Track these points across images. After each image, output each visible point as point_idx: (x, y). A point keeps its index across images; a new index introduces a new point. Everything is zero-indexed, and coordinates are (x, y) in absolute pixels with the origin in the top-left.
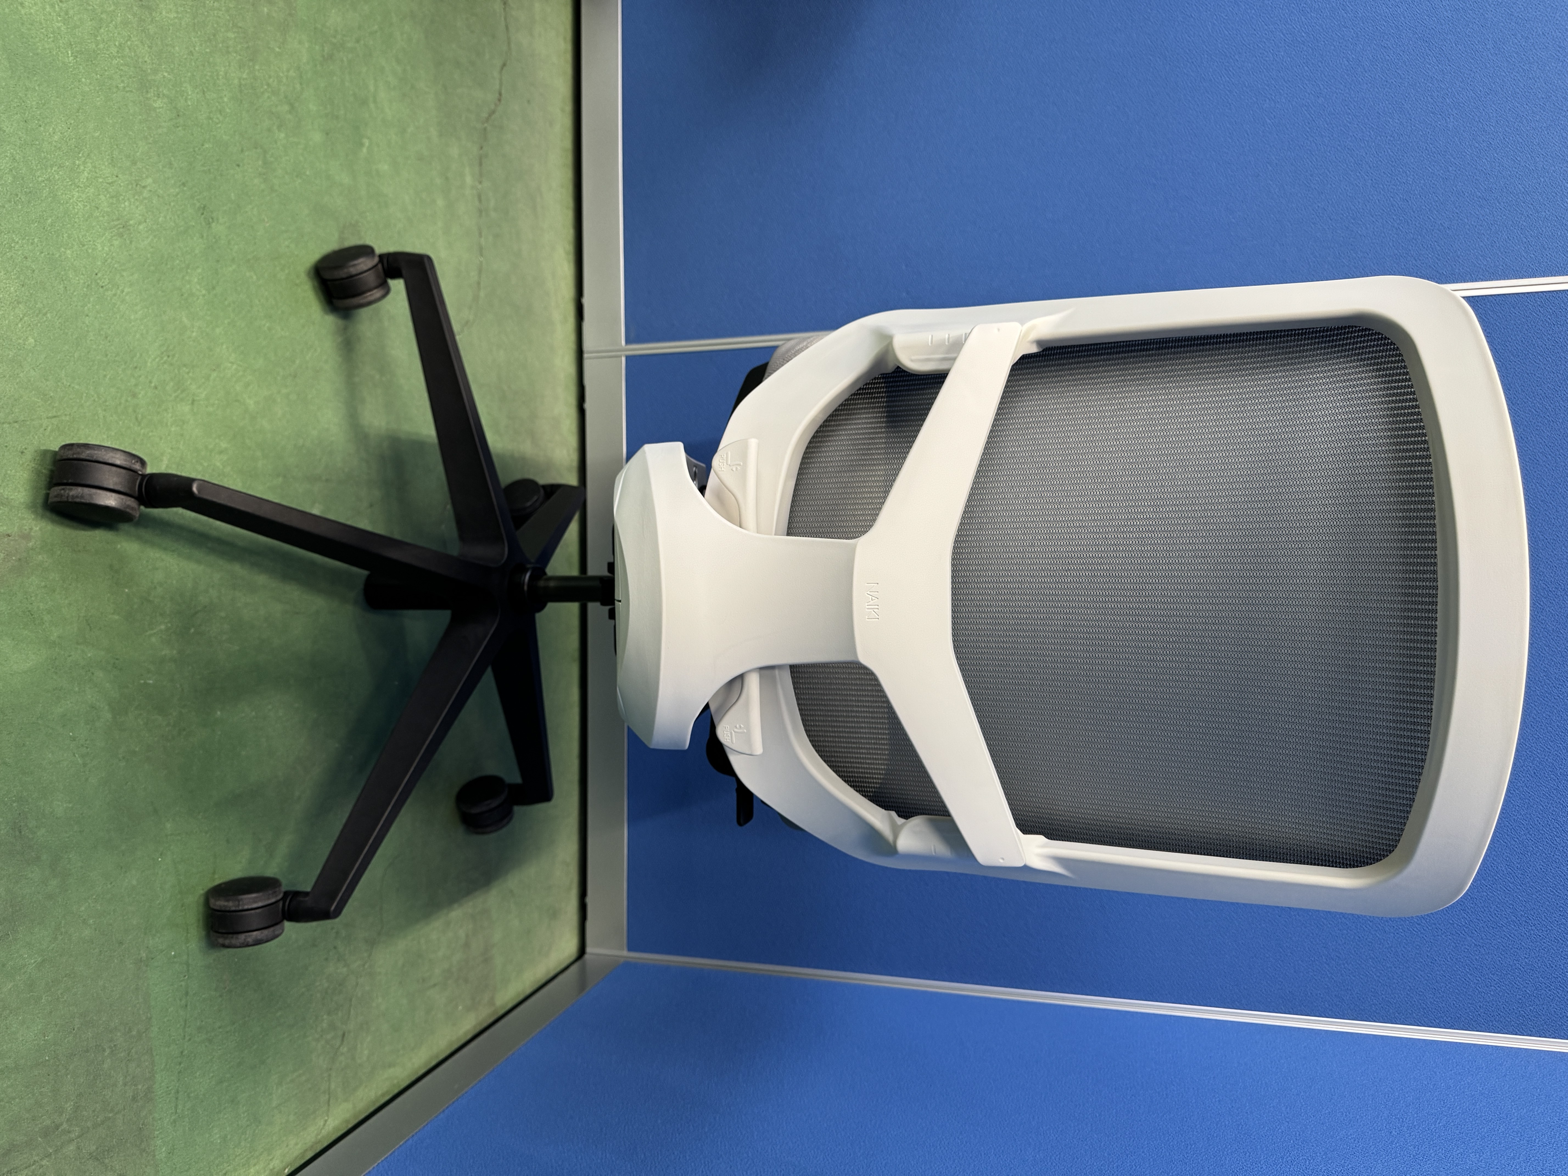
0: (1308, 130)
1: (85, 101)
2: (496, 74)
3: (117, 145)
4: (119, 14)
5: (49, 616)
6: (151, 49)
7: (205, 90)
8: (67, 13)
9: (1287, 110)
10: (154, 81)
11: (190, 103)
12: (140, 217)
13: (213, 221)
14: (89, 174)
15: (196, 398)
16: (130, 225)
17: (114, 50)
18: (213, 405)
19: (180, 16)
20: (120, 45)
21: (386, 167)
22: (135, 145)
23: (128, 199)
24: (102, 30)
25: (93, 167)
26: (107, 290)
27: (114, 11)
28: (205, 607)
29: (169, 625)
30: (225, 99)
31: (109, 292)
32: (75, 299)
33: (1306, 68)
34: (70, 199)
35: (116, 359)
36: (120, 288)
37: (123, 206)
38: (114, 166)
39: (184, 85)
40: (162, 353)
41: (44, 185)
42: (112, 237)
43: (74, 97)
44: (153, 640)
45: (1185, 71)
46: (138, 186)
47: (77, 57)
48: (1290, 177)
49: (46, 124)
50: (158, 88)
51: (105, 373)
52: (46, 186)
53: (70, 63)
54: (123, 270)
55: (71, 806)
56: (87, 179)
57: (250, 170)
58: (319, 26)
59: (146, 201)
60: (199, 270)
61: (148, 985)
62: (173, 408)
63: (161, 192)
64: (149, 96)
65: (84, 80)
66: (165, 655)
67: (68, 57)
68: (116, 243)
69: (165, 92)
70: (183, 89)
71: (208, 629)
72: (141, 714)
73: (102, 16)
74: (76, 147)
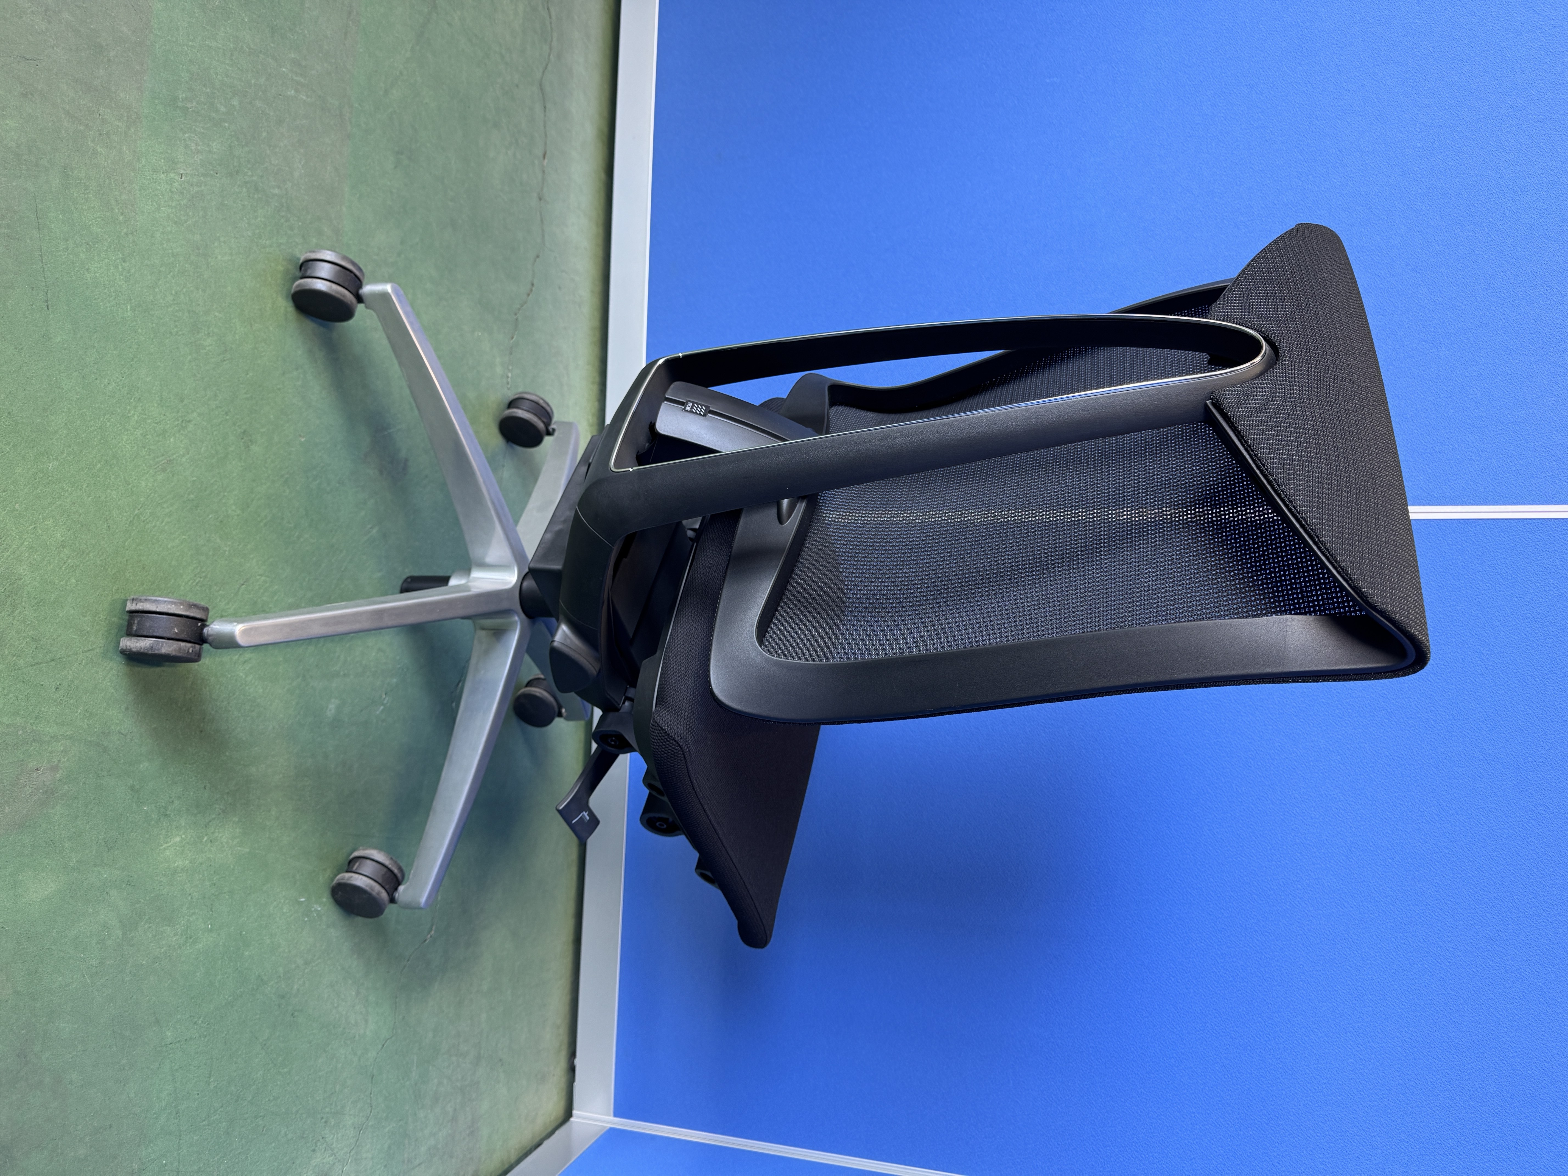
1: (139, 350)
2: (530, 267)
3: (167, 386)
4: (177, 265)
5: (70, 843)
6: (205, 291)
7: (252, 322)
8: (129, 273)
10: (206, 321)
12: (184, 450)
13: (252, 444)
14: (138, 417)
16: (174, 459)
17: (170, 298)
19: (234, 257)
20: (176, 293)
22: (183, 384)
23: (174, 435)
24: (160, 282)
25: (143, 410)
26: (148, 523)
27: (173, 263)
29: (183, 836)
30: (271, 329)
31: (149, 526)
32: (117, 536)
34: (119, 443)
36: (160, 520)
37: (168, 442)
38: (162, 406)
39: (233, 321)
40: (195, 576)
41: (96, 433)
42: (156, 472)
43: (130, 347)
44: (168, 853)
46: (184, 421)
47: (135, 310)
49: (102, 377)
50: (209, 328)
52: (98, 434)
53: (128, 317)
54: (164, 502)
55: (76, 1026)
56: (137, 421)
57: (290, 391)
58: (363, 247)
59: (190, 435)
60: (236, 492)
63: (205, 424)
64: (200, 336)
65: (140, 330)
66: (178, 867)
67: (127, 311)
68: (159, 478)
69: (216, 330)
70: (232, 325)
71: (220, 835)
72: (150, 927)
73: (161, 269)
74: (128, 394)
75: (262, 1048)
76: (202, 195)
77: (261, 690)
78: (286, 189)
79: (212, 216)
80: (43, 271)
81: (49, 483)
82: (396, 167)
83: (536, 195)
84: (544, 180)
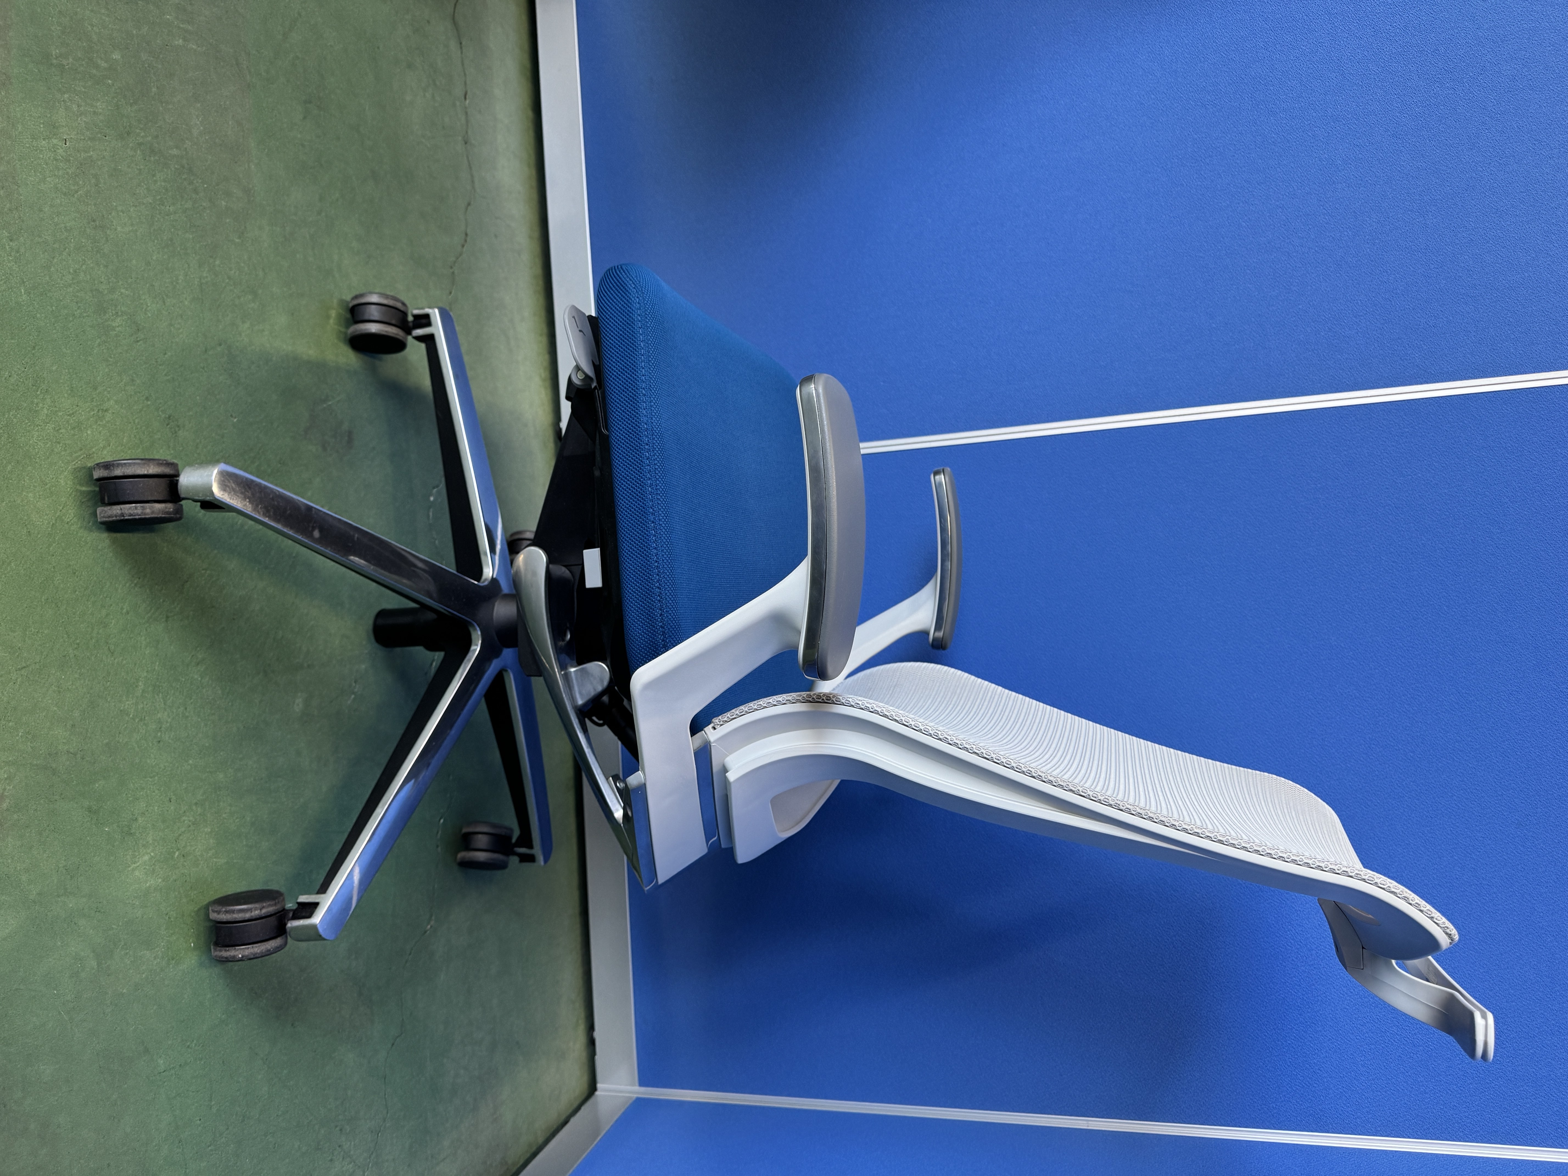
1: (40, 337)
2: (461, 216)
3: (76, 373)
4: (72, 240)
5: (27, 875)
6: (107, 267)
7: (165, 298)
8: (18, 252)
10: (112, 300)
11: (150, 315)
13: (179, 430)
14: (48, 410)
16: (94, 453)
17: (68, 278)
18: (188, 616)
19: (135, 228)
20: (75, 272)
22: (95, 370)
23: (91, 427)
24: (55, 260)
25: (52, 402)
26: (72, 524)
27: (66, 238)
29: (152, 854)
30: (186, 302)
32: (39, 542)
34: (29, 440)
38: (73, 396)
39: (143, 298)
43: (30, 335)
44: (137, 873)
46: (100, 411)
47: (30, 293)
50: (116, 306)
51: (74, 610)
53: (23, 301)
55: (58, 1066)
56: (47, 414)
57: (214, 369)
58: (279, 207)
62: (146, 630)
63: (124, 412)
64: (107, 316)
65: (38, 315)
66: (150, 886)
69: (123, 309)
70: (142, 301)
72: (127, 954)
73: (55, 246)
74: (33, 386)
75: (264, 1063)
76: (92, 161)
77: (220, 692)
78: (186, 149)
79: (105, 183)
82: (305, 118)
83: (460, 138)
84: (467, 121)
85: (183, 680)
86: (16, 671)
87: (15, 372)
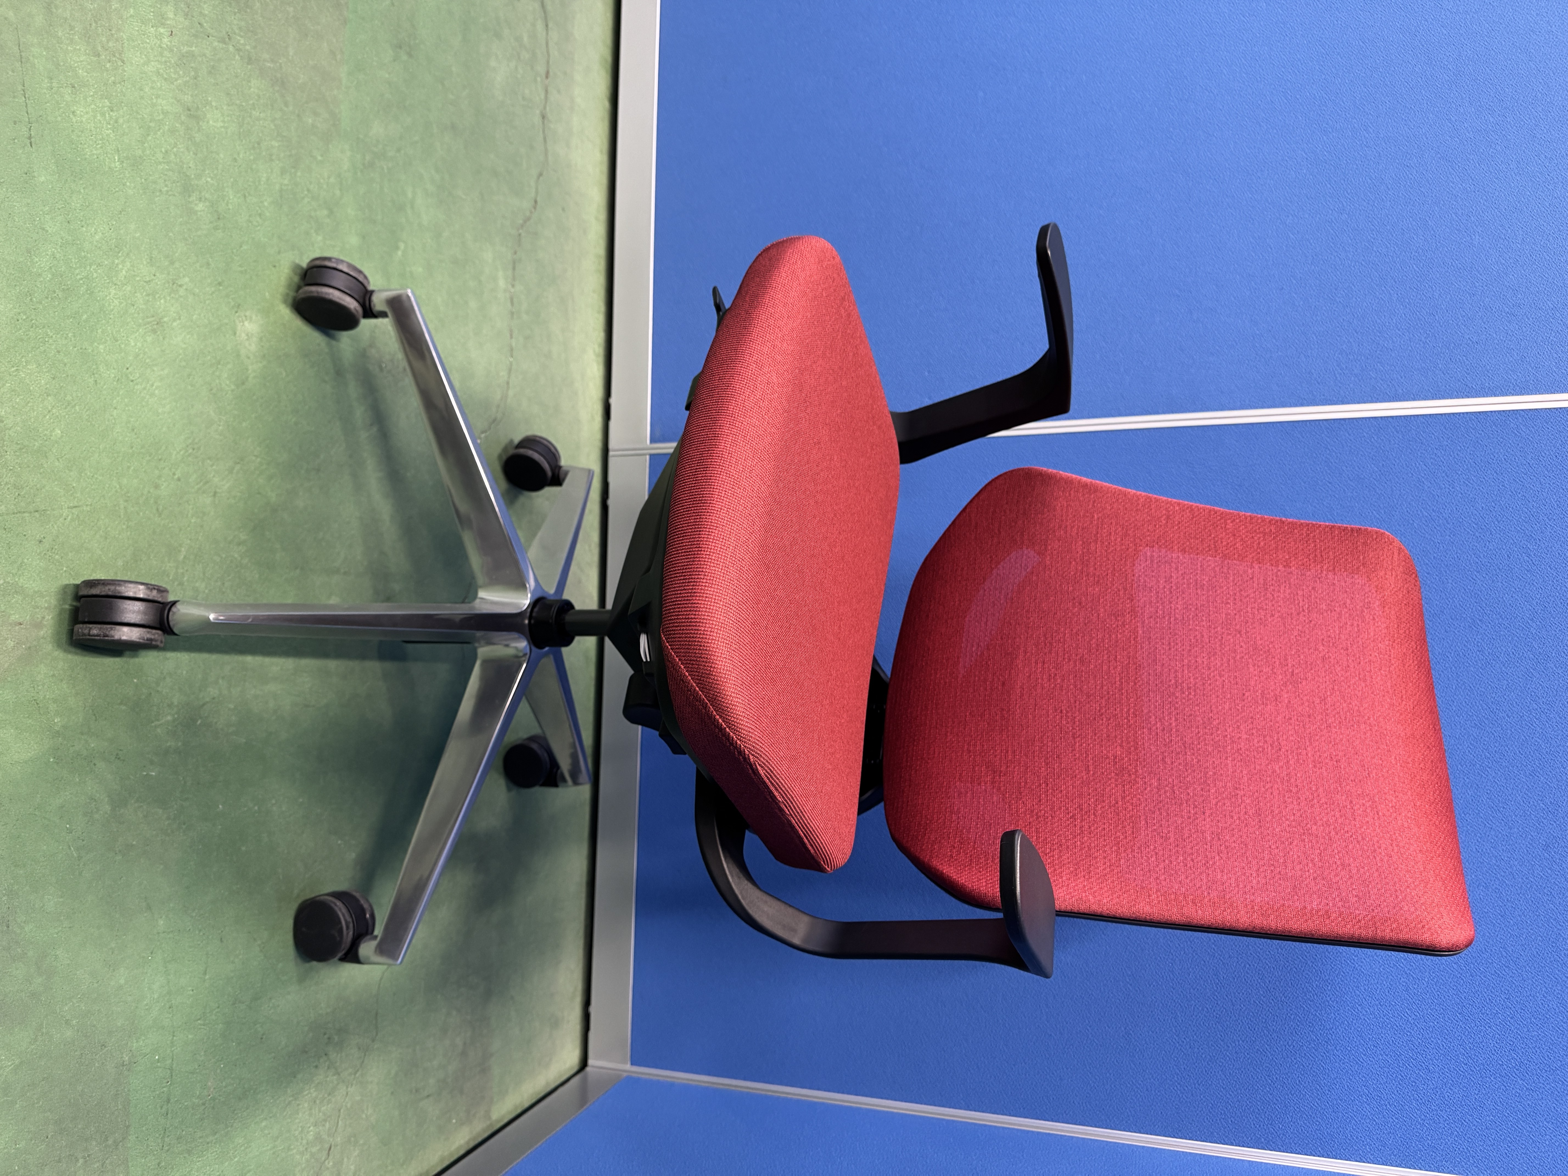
0: (1333, 246)
1: (127, 204)
2: (533, 184)
3: (156, 245)
4: (167, 123)
5: (55, 706)
6: (196, 155)
7: (247, 195)
8: (116, 122)
9: (1310, 225)
10: (197, 186)
11: (231, 207)
12: (175, 315)
13: (246, 320)
14: (126, 272)
15: (218, 490)
16: (165, 322)
17: (160, 156)
18: (235, 497)
19: (226, 125)
20: (166, 152)
21: (420, 270)
22: (174, 246)
23: (164, 297)
24: (150, 138)
25: (131, 266)
26: (137, 384)
27: (162, 120)
28: (214, 698)
29: (176, 717)
30: (266, 204)
31: (139, 387)
32: (105, 392)
33: (1328, 185)
34: (106, 296)
35: (143, 450)
36: (150, 383)
37: (158, 303)
38: (152, 266)
39: (227, 190)
40: (188, 446)
41: (81, 282)
42: (145, 333)
43: (118, 200)
44: (159, 730)
45: (1208, 187)
46: (175, 285)
47: (123, 162)
48: (1314, 291)
49: (88, 225)
50: (200, 192)
51: (129, 464)
52: (84, 284)
53: (116, 168)
54: (154, 365)
55: (61, 900)
56: (125, 277)
58: (361, 136)
59: (182, 299)
60: (230, 366)
61: (129, 1090)
62: (194, 499)
63: (198, 291)
64: (191, 199)
65: (128, 184)
66: (170, 747)
67: (115, 162)
68: (149, 339)
69: (207, 196)
70: (225, 193)
71: (215, 720)
72: (141, 806)
73: (151, 124)
74: (116, 247)
75: (261, 951)
76: (193, 56)
77: (257, 576)
78: (281, 64)
79: (203, 78)
80: (26, 107)
81: (32, 327)
82: (394, 60)
83: (538, 112)
84: (546, 98)
85: (224, 556)
86: (68, 508)
87: (101, 230)
